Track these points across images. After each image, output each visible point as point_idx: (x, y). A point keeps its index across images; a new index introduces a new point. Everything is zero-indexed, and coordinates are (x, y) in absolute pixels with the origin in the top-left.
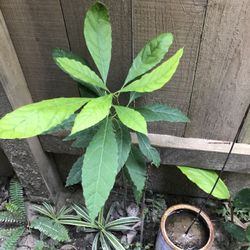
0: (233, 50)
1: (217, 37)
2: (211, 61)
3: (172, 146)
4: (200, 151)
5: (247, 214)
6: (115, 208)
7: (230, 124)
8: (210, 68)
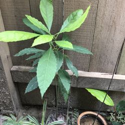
0: (112, 21)
1: (104, 14)
2: (102, 27)
3: (82, 75)
4: (97, 78)
5: (123, 119)
6: (51, 118)
7: (112, 63)
8: (101, 31)
